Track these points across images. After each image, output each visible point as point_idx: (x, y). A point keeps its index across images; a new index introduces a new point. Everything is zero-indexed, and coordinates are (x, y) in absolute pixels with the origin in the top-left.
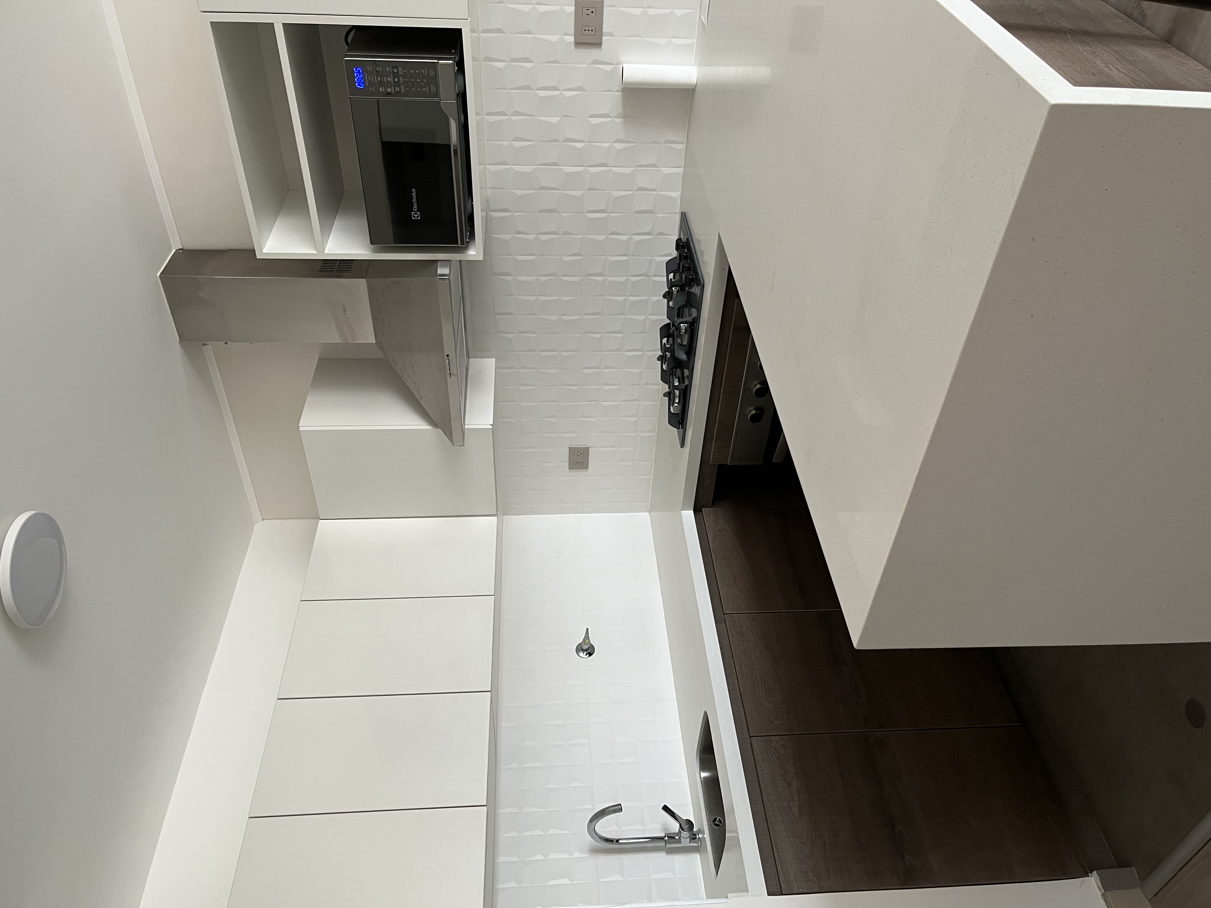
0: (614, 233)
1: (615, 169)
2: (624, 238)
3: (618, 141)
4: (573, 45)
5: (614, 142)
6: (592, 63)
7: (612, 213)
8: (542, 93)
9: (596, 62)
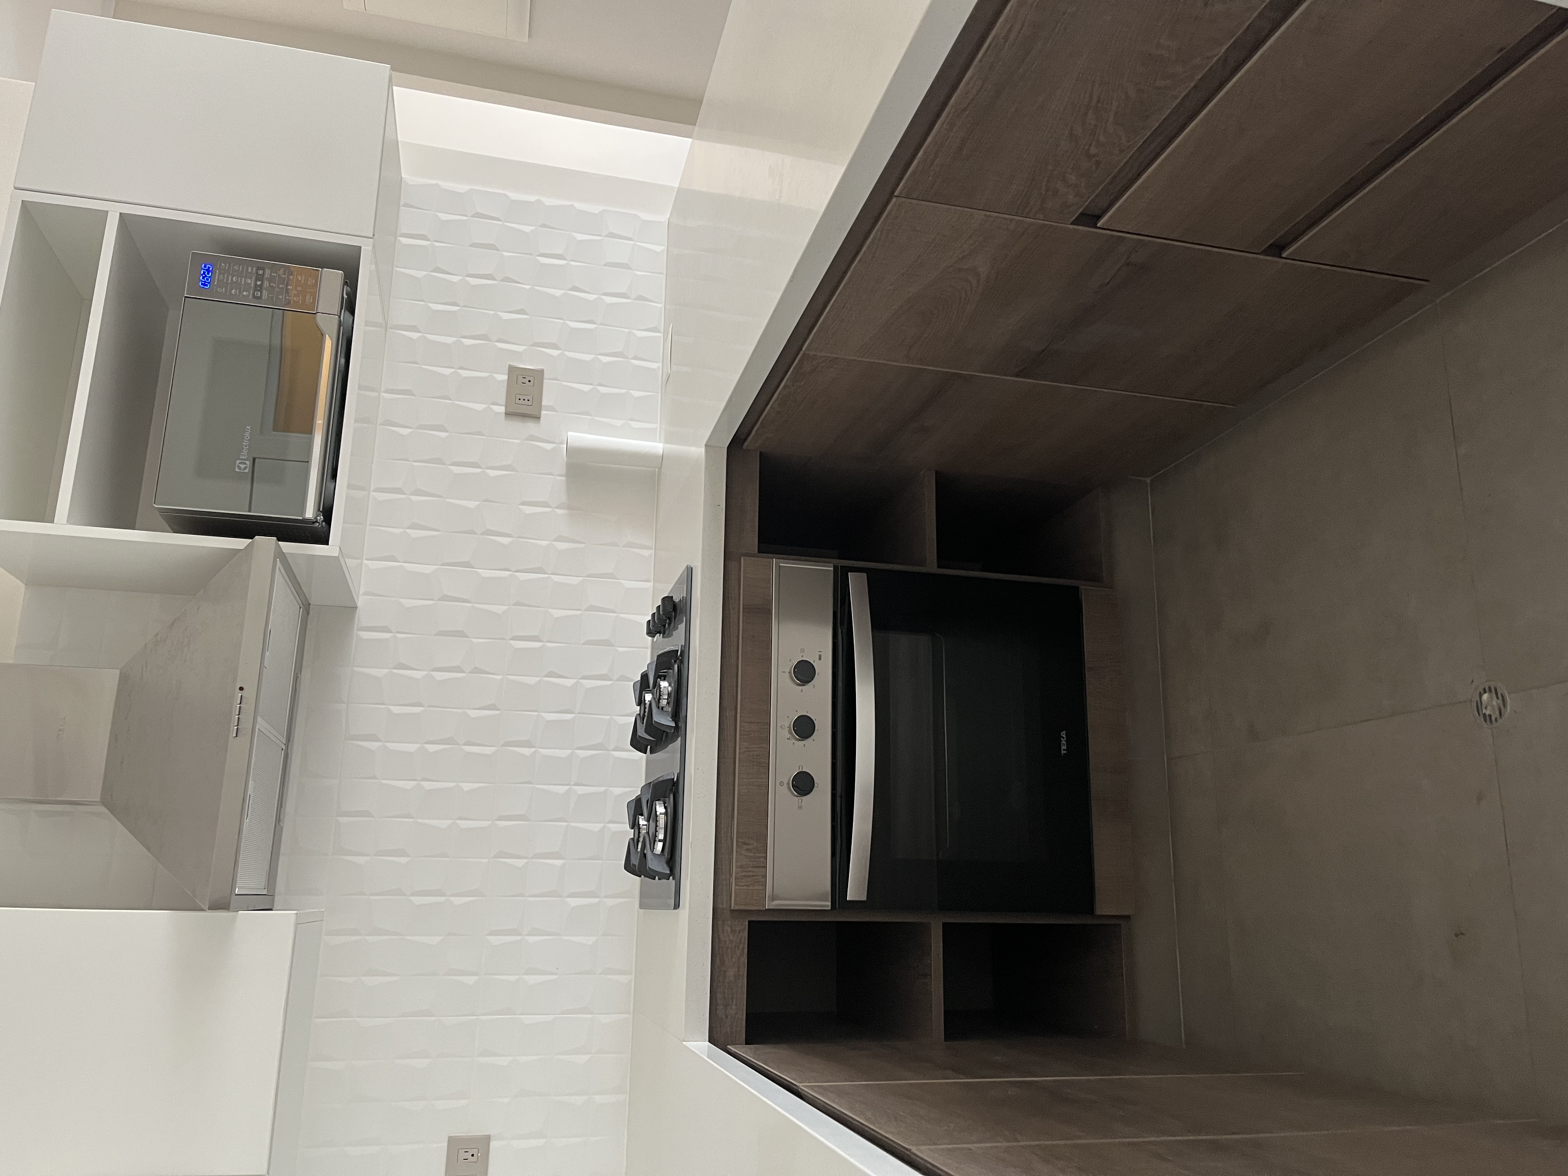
0: (551, 674)
1: (556, 578)
2: (568, 682)
3: (560, 539)
4: (504, 415)
5: (555, 540)
6: (527, 439)
7: (548, 642)
8: (456, 469)
9: (532, 438)
